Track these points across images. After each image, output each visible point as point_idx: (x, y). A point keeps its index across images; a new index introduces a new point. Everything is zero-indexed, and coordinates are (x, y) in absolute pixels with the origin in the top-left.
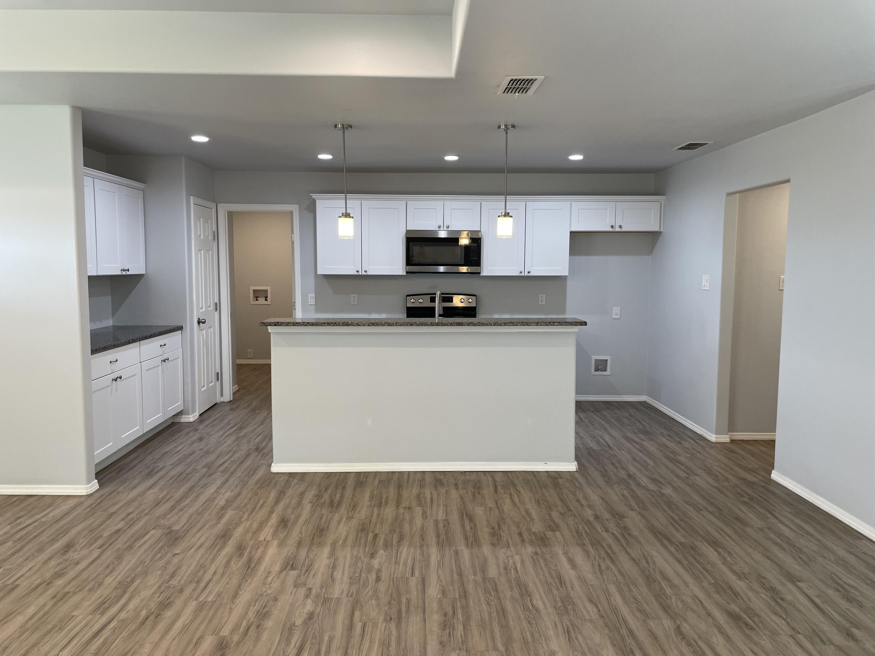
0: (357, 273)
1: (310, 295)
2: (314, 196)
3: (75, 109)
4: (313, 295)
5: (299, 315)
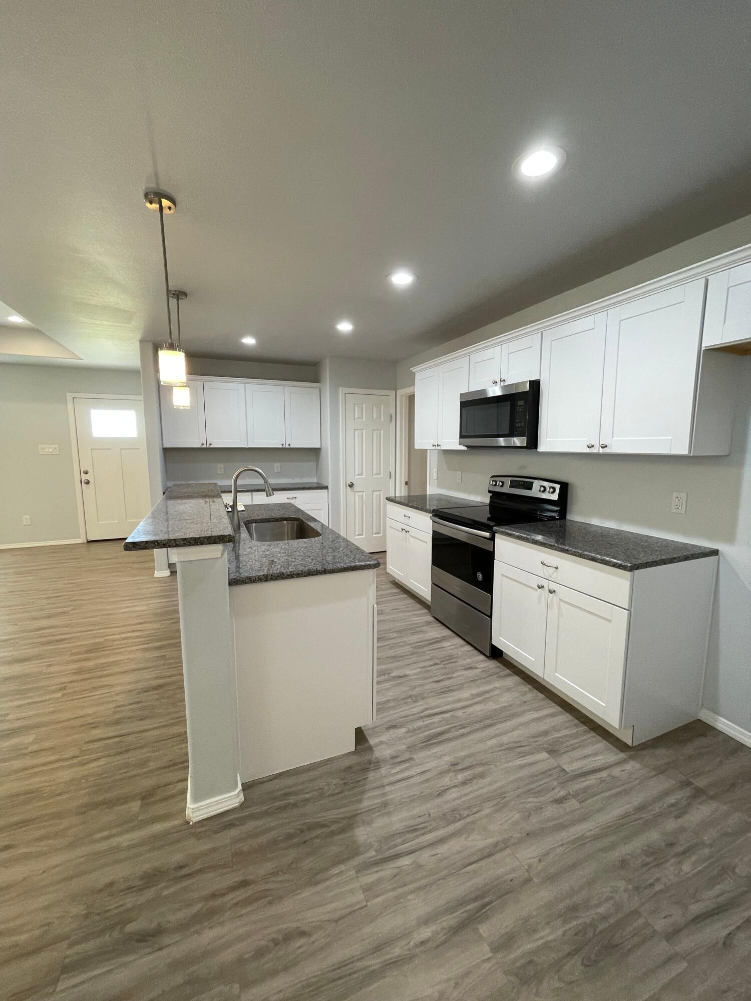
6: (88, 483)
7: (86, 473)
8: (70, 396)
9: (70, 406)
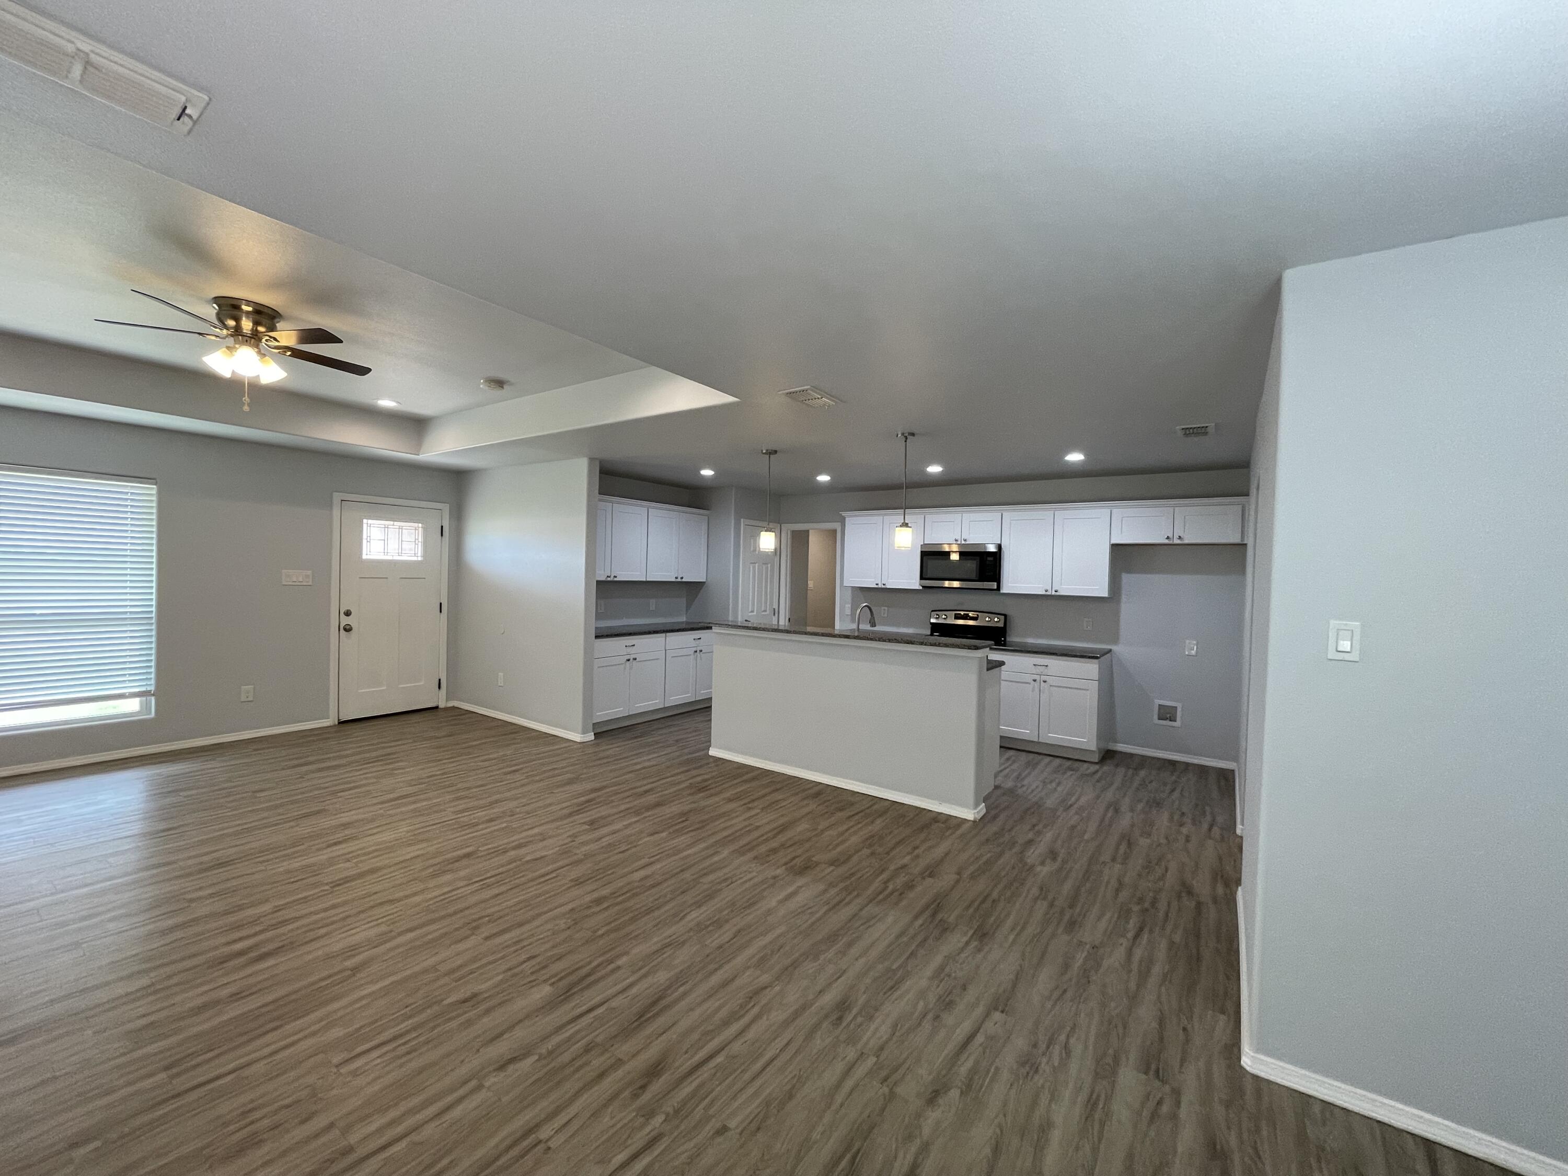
0: (876, 586)
1: (847, 606)
2: (844, 514)
3: (592, 460)
4: (850, 606)
5: (838, 626)
6: (348, 629)
7: (348, 614)
8: (337, 497)
9: (336, 512)
